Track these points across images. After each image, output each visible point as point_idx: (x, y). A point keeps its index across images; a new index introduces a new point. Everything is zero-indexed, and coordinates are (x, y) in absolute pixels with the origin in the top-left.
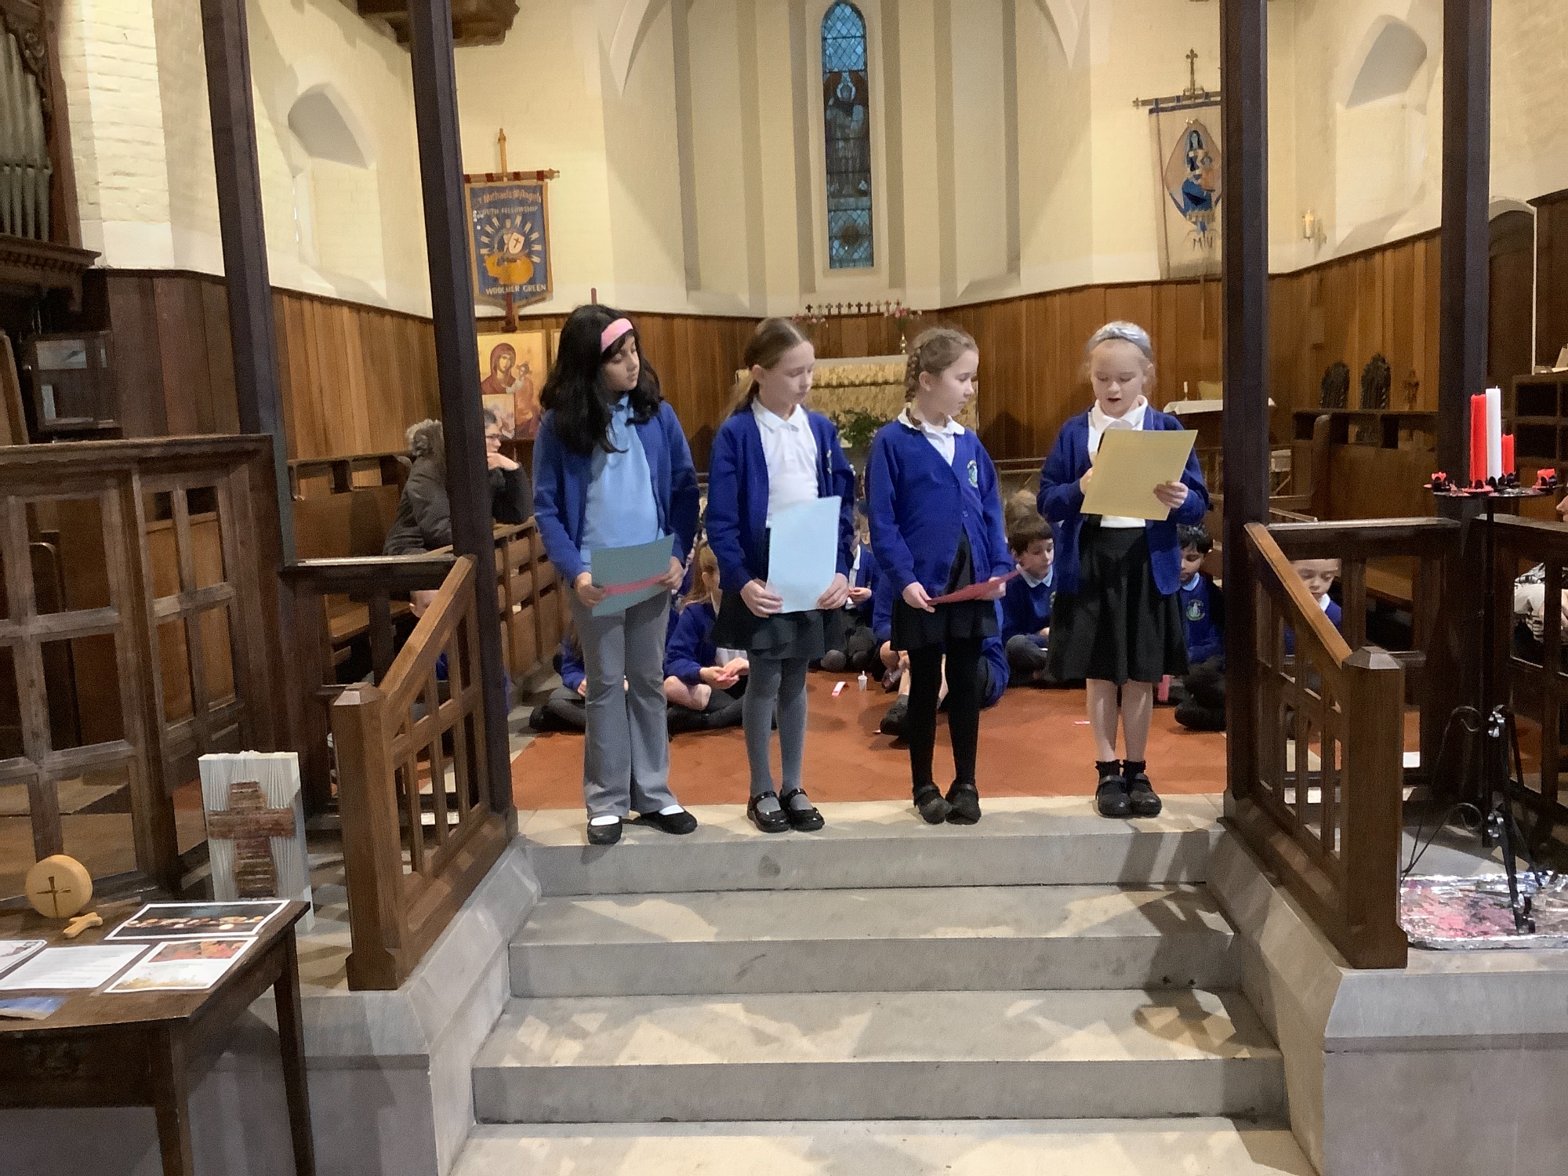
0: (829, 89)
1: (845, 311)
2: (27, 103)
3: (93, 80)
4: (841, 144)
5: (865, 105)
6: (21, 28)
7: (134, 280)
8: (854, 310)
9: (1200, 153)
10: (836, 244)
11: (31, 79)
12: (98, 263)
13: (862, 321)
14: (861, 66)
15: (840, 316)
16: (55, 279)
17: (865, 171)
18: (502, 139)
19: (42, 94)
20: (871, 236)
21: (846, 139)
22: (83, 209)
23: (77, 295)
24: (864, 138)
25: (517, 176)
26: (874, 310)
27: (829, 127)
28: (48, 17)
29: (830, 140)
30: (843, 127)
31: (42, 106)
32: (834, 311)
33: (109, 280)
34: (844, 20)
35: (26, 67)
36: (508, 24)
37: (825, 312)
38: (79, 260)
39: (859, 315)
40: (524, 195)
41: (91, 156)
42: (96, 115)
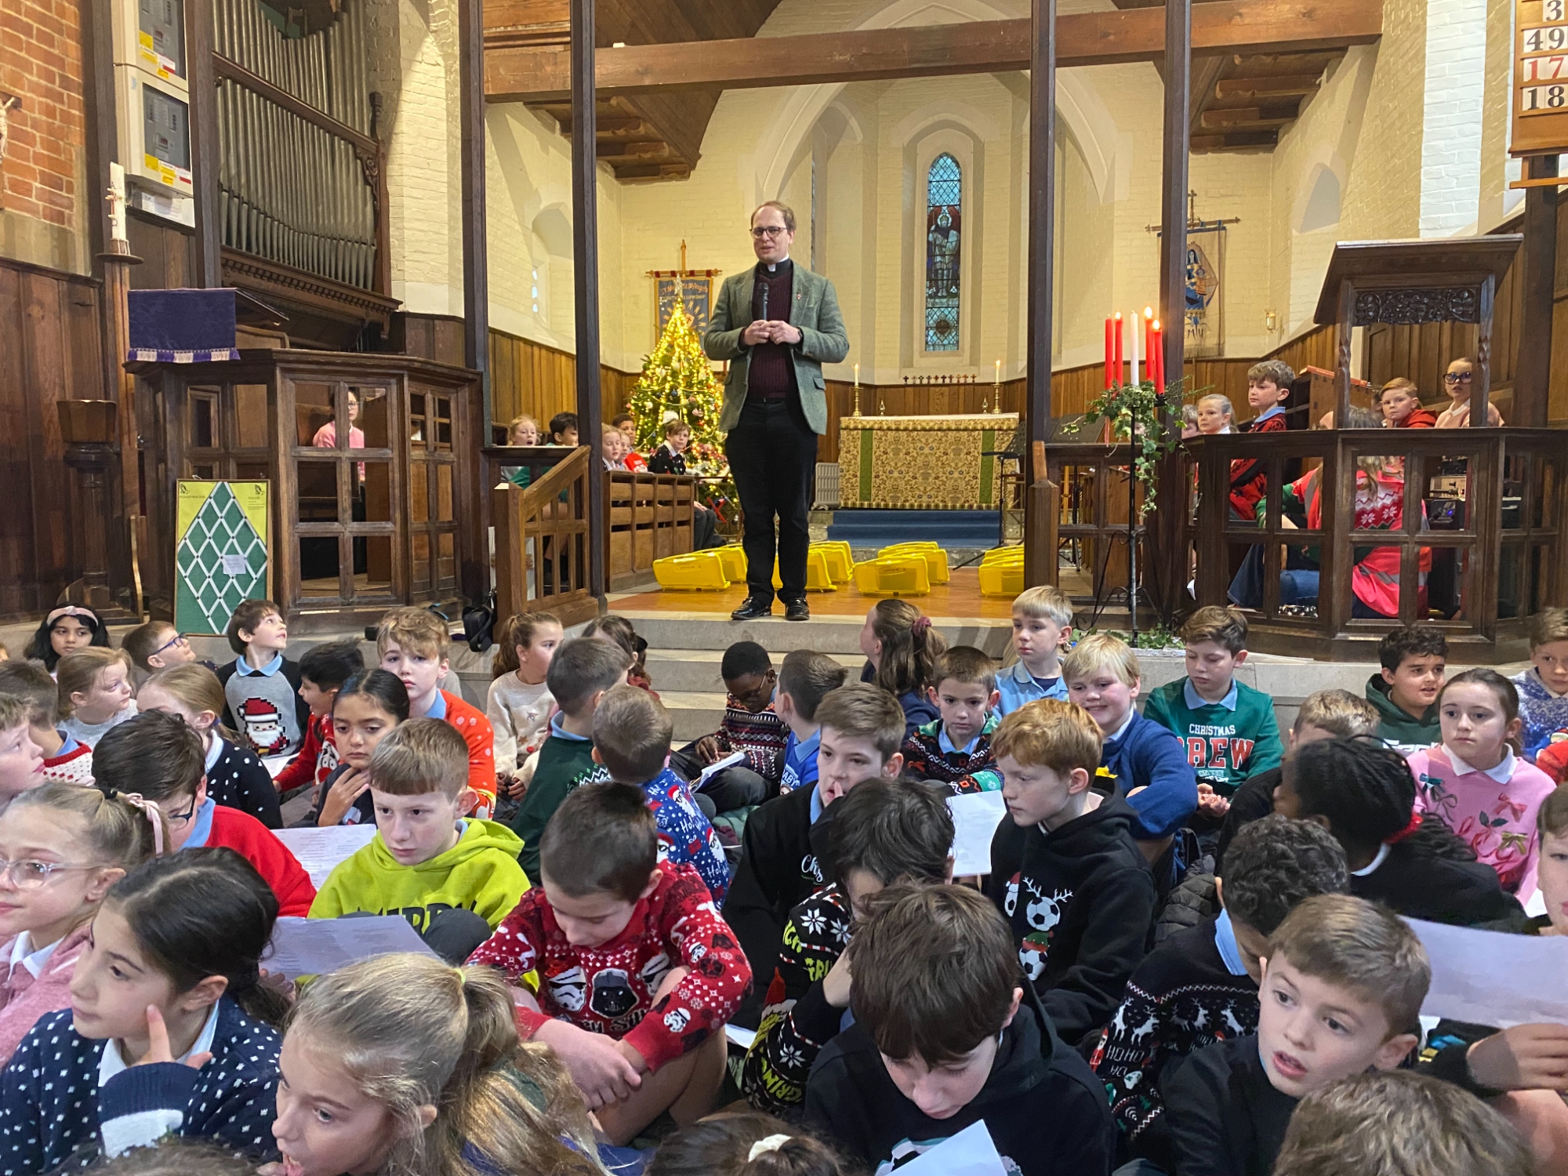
0: (932, 219)
1: (933, 381)
2: (365, 205)
3: (406, 191)
4: (939, 259)
5: (959, 231)
6: (365, 157)
7: (423, 321)
8: (940, 381)
9: (1196, 267)
10: (931, 333)
11: (368, 188)
12: (401, 308)
13: (945, 389)
14: (956, 202)
15: (929, 385)
16: (374, 316)
17: (955, 280)
18: (684, 247)
19: (374, 198)
20: (957, 328)
21: (943, 255)
22: (394, 273)
23: (387, 328)
24: (956, 255)
25: (692, 273)
26: (955, 381)
27: (930, 245)
28: (382, 150)
29: (931, 255)
30: (941, 246)
31: (374, 207)
32: (925, 381)
33: (407, 320)
34: (945, 168)
35: (366, 182)
36: (693, 167)
37: (918, 382)
38: (392, 305)
39: (943, 385)
40: (696, 286)
41: (402, 240)
42: (407, 213)
